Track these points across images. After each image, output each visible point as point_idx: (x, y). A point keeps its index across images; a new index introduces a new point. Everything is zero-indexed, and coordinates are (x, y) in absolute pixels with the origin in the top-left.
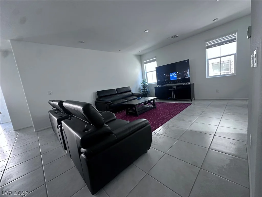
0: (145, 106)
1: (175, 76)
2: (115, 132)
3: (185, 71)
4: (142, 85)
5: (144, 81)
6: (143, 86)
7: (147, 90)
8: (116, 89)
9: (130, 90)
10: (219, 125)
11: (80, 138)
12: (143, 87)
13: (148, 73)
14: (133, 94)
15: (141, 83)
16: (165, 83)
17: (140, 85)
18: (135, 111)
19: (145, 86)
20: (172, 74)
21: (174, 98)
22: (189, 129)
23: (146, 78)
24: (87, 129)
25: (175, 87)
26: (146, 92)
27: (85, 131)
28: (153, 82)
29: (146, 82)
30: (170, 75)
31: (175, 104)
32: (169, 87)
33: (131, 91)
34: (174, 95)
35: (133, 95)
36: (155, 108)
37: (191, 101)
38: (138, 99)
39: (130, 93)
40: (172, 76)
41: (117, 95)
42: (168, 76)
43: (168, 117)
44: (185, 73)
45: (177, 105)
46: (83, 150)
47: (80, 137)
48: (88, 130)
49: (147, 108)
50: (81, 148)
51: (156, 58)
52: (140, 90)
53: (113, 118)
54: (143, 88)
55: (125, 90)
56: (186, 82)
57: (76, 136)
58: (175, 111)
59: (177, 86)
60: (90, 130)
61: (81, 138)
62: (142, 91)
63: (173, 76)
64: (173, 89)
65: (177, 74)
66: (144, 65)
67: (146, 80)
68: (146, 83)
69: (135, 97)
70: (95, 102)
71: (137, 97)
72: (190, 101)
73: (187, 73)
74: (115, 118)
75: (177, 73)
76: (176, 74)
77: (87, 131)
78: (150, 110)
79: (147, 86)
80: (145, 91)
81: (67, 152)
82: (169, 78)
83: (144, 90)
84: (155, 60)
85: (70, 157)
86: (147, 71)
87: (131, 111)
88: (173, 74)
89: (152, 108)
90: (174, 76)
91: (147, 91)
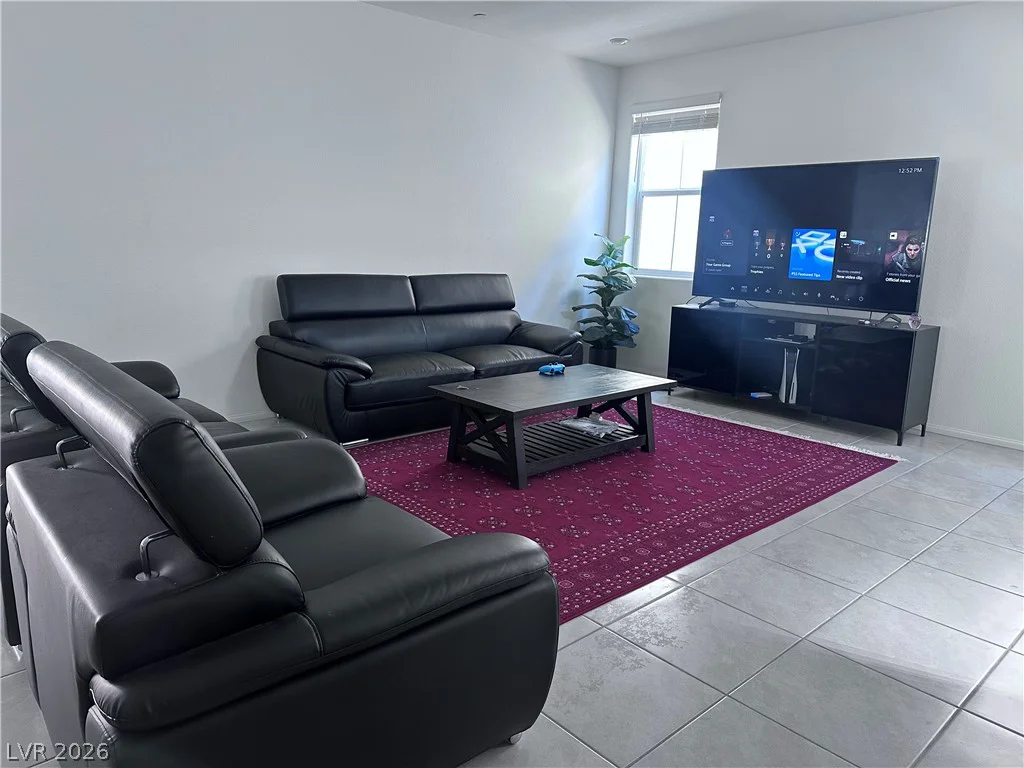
0: (584, 425)
1: (824, 252)
2: (322, 602)
3: (894, 236)
4: (590, 277)
5: (610, 249)
6: (601, 284)
7: (619, 313)
8: (412, 279)
9: (503, 298)
10: (1012, 646)
11: (94, 617)
12: (600, 291)
13: (647, 201)
14: (519, 326)
15: (588, 262)
16: (750, 289)
17: (578, 277)
18: (508, 449)
19: (609, 288)
20: (803, 237)
21: (792, 401)
22: (819, 637)
23: (628, 232)
24: (148, 564)
25: (810, 331)
26: (610, 325)
27: (131, 571)
28: (668, 268)
29: (626, 259)
30: (791, 240)
31: (782, 447)
32: (771, 321)
33: (509, 306)
34: (795, 380)
35: (518, 335)
36: (645, 449)
37: (899, 444)
38: (541, 374)
39: (503, 320)
40: (804, 251)
41: (414, 321)
42: (776, 245)
43: (712, 530)
44: (896, 244)
45: (797, 451)
46: (101, 685)
47: (100, 610)
48: (157, 569)
49: (588, 439)
50: (94, 673)
51: (718, 105)
52: (575, 309)
53: (344, 492)
54: (597, 300)
55: (474, 296)
56: (890, 308)
57: (74, 595)
58: (771, 493)
59: (823, 327)
60: (165, 571)
61: (98, 619)
62: (586, 314)
63: (810, 252)
64: (796, 338)
65: (839, 242)
66: (635, 139)
67: (627, 247)
68: (625, 270)
69: (528, 354)
70: (259, 341)
71: (538, 355)
72: (888, 441)
73: (904, 251)
74: (359, 488)
75: (843, 235)
76: (834, 241)
77: (148, 573)
78: (606, 457)
79: (623, 286)
80: (608, 322)
81: (22, 658)
82: (785, 258)
83: (601, 314)
84: (708, 121)
85: (32, 696)
86: (646, 186)
87: (481, 447)
88: (814, 242)
89: (626, 448)
90: (817, 253)
91: (620, 325)
